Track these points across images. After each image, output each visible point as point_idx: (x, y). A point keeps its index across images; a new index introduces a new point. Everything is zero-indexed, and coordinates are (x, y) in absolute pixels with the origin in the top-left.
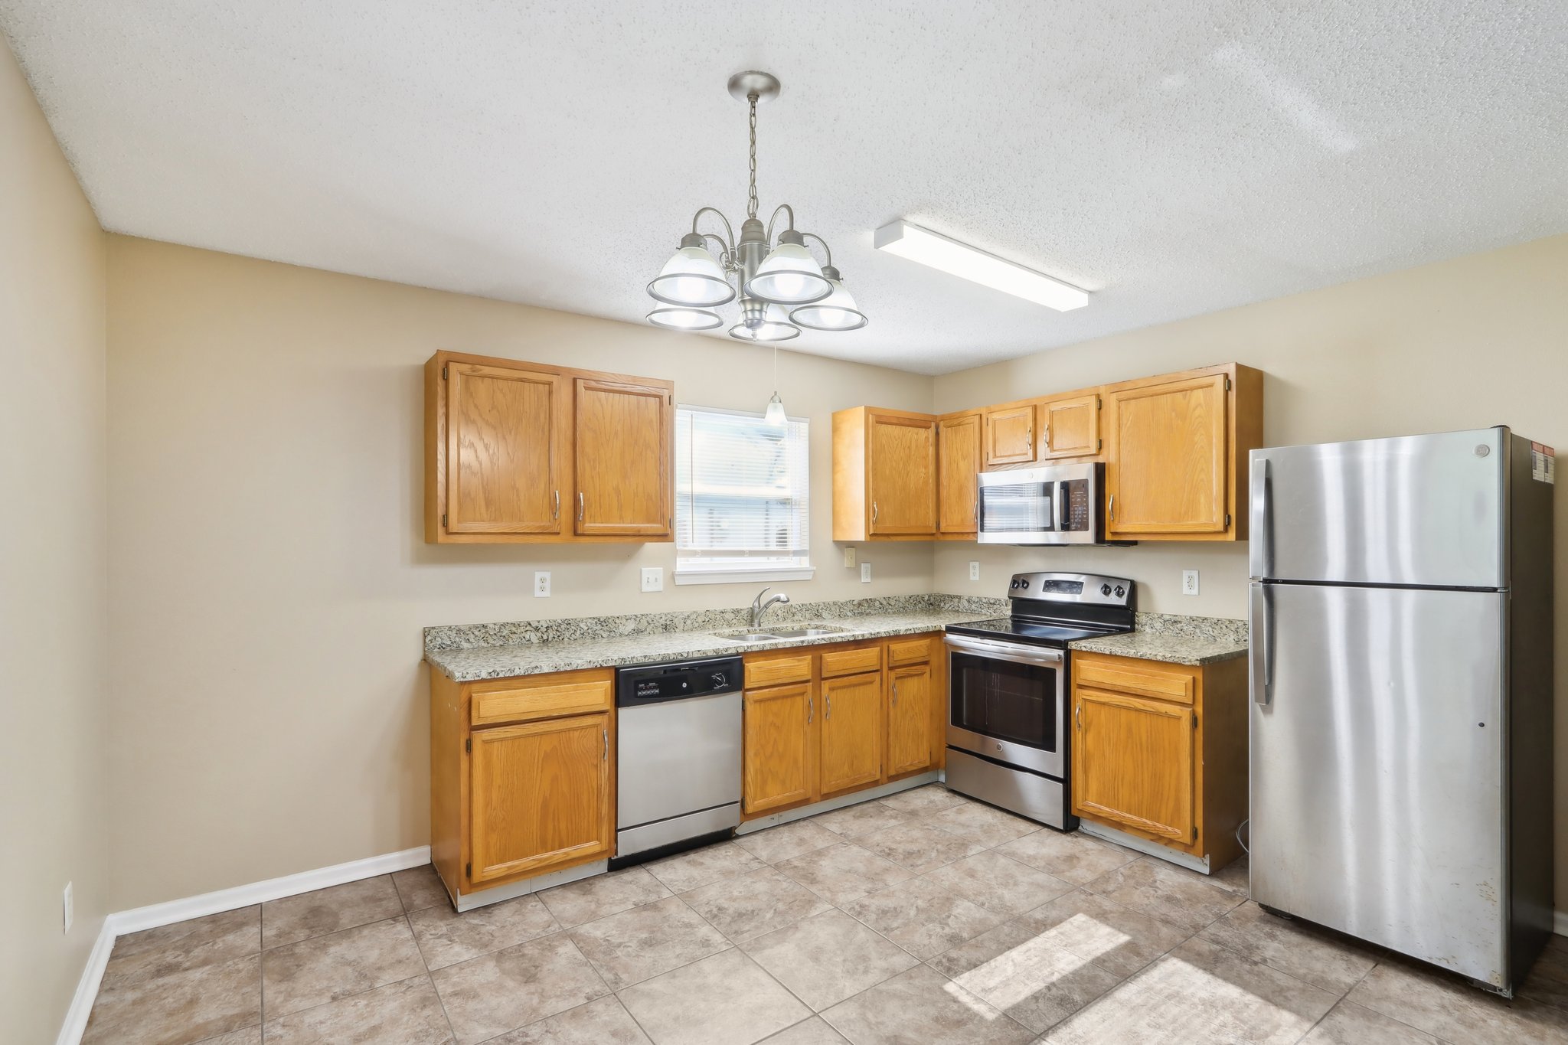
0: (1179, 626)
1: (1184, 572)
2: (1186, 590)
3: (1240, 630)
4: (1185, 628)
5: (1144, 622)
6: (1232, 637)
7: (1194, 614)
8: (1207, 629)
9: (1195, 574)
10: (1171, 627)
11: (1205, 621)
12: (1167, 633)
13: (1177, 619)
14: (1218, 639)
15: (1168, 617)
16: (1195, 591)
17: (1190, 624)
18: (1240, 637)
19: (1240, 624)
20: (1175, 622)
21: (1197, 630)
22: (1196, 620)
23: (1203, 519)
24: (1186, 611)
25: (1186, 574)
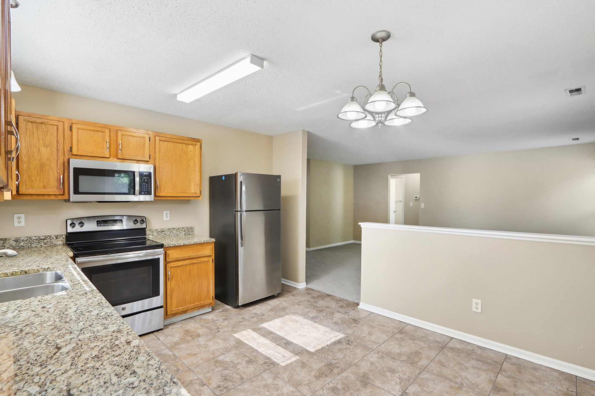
0: (164, 233)
1: (164, 211)
2: (165, 218)
3: (186, 231)
4: (166, 233)
5: (149, 233)
6: (183, 233)
7: (170, 227)
8: (175, 232)
9: (168, 212)
10: (161, 234)
11: (174, 229)
12: (159, 237)
13: (163, 230)
14: (179, 235)
15: (159, 230)
16: (168, 219)
17: (168, 231)
18: (186, 233)
19: (186, 228)
20: (163, 231)
21: (171, 233)
22: (171, 229)
23: (193, 191)
24: (166, 226)
25: (165, 212)
